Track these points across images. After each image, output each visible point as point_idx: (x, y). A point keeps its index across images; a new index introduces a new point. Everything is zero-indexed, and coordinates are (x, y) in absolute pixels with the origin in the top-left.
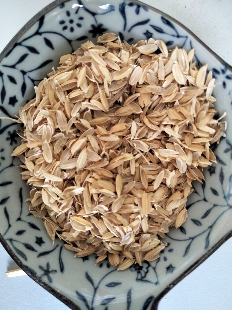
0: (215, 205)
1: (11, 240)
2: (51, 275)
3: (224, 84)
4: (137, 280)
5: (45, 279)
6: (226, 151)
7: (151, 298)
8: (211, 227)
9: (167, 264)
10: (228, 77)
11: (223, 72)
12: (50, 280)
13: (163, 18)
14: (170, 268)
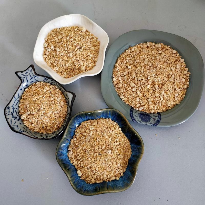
0: (16, 106)
1: (55, 82)
2: (45, 79)
3: (21, 129)
4: (27, 85)
5: (45, 78)
6: (17, 117)
7: (23, 83)
8: (15, 101)
9: (22, 90)
10: (20, 131)
11: (22, 132)
12: (44, 78)
13: (37, 138)
14: (21, 90)
